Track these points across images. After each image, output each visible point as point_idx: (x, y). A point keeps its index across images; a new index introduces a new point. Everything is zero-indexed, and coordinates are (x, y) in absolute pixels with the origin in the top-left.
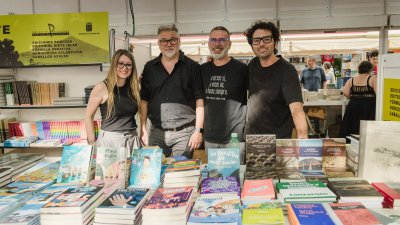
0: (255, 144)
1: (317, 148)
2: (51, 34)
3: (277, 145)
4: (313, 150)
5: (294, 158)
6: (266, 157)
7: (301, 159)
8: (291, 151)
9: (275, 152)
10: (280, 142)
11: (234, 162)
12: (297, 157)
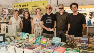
0: (69, 37)
1: (86, 41)
2: (36, 6)
3: (75, 39)
4: (85, 41)
5: (79, 43)
6: (72, 42)
7: (82, 43)
8: (79, 41)
9: (74, 40)
10: (75, 38)
11: (58, 41)
12: (80, 43)
